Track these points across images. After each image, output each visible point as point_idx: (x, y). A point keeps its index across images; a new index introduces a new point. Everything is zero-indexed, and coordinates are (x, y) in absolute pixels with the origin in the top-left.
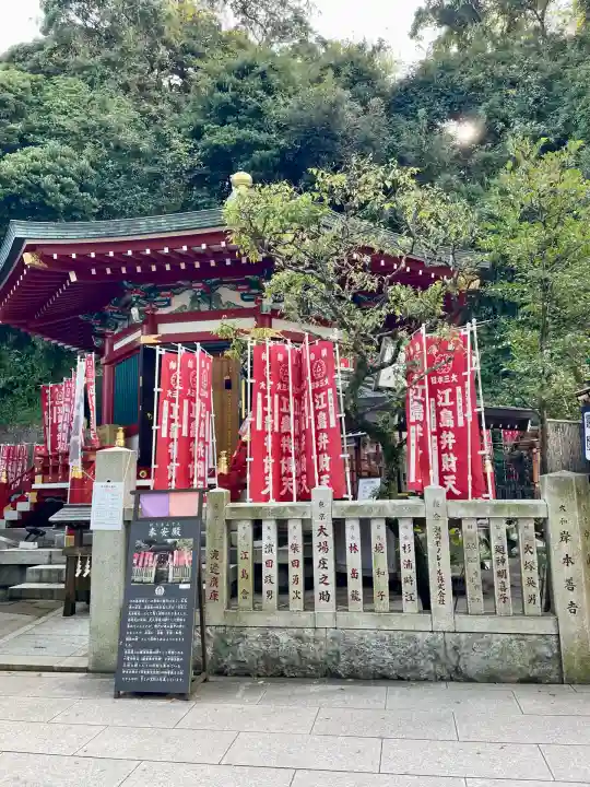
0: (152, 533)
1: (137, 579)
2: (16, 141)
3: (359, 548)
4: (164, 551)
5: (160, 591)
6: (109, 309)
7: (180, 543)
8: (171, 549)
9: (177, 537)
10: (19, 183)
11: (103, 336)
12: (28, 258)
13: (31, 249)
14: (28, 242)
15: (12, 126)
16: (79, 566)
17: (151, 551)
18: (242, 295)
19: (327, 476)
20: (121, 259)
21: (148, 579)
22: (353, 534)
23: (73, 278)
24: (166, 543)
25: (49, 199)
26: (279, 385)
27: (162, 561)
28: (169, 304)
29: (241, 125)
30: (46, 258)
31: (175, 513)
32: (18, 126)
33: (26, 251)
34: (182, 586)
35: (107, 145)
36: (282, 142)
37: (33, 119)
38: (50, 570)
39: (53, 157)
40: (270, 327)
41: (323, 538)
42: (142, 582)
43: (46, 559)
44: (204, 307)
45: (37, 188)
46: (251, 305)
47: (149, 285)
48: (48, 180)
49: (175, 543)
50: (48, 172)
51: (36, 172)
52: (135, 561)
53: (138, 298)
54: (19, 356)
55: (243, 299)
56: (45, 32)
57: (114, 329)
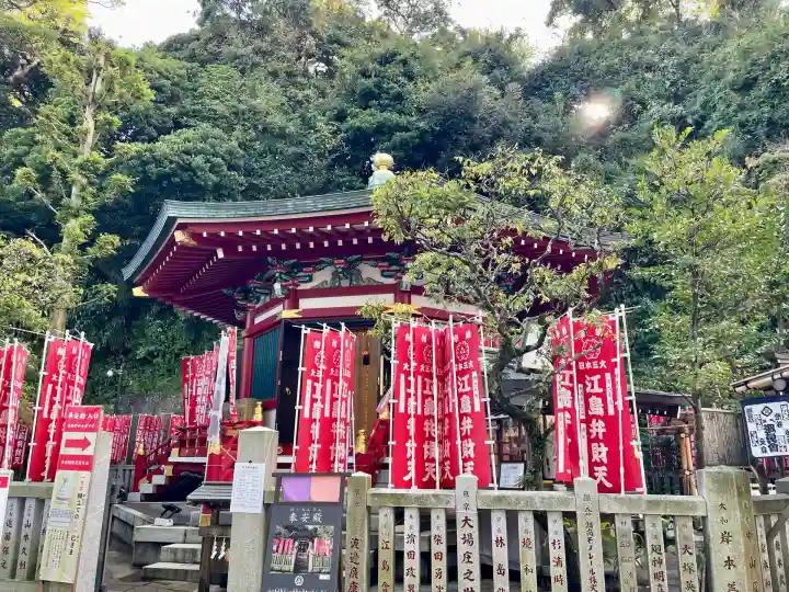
0: (293, 518)
1: (277, 567)
2: (170, 124)
3: (505, 542)
4: (304, 537)
5: (299, 581)
6: (252, 284)
7: (320, 530)
8: (312, 536)
9: (317, 523)
10: (171, 162)
11: (244, 309)
12: (180, 236)
13: (182, 227)
14: (179, 221)
15: (168, 110)
16: (215, 547)
17: (292, 537)
18: (383, 271)
19: (472, 463)
20: (267, 237)
21: (286, 568)
22: (499, 526)
23: (221, 254)
24: (306, 530)
25: (198, 177)
26: (422, 366)
27: (302, 549)
28: (311, 280)
29: (383, 109)
30: (196, 236)
31: (316, 498)
32: (173, 110)
33: (177, 229)
34: (322, 577)
35: (255, 127)
36: (421, 124)
37: (187, 103)
38: (184, 550)
39: (204, 139)
40: (410, 303)
41: (467, 530)
42: (280, 571)
43: (181, 538)
44: (345, 283)
45: (188, 168)
46: (391, 281)
47: (292, 261)
48: (198, 160)
49: (316, 530)
50: (198, 153)
51: (187, 153)
52: (275, 548)
53: (281, 273)
54: (161, 326)
55: (382, 275)
56: (201, 24)
57: (257, 303)
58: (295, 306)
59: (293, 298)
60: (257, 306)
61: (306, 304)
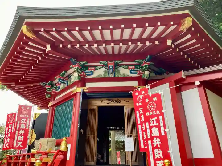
11: (51, 93)
18: (131, 71)
28: (92, 74)
46: (135, 75)
57: (58, 90)
58: (84, 85)
59: (83, 82)
60: (57, 92)
61: (89, 85)
